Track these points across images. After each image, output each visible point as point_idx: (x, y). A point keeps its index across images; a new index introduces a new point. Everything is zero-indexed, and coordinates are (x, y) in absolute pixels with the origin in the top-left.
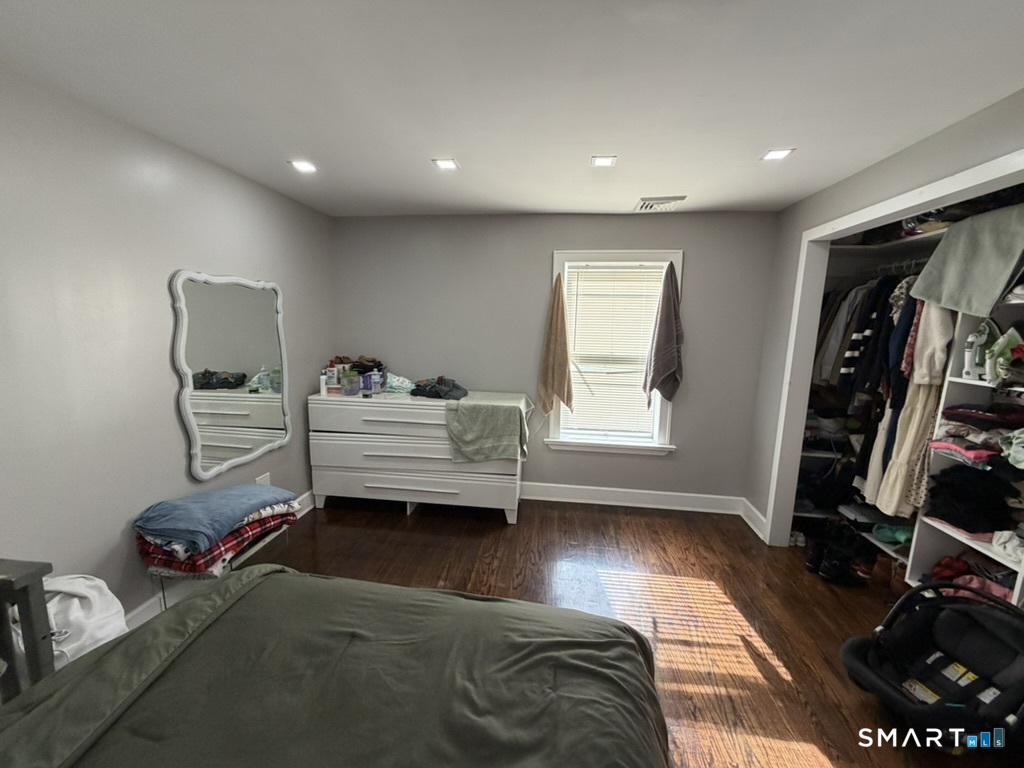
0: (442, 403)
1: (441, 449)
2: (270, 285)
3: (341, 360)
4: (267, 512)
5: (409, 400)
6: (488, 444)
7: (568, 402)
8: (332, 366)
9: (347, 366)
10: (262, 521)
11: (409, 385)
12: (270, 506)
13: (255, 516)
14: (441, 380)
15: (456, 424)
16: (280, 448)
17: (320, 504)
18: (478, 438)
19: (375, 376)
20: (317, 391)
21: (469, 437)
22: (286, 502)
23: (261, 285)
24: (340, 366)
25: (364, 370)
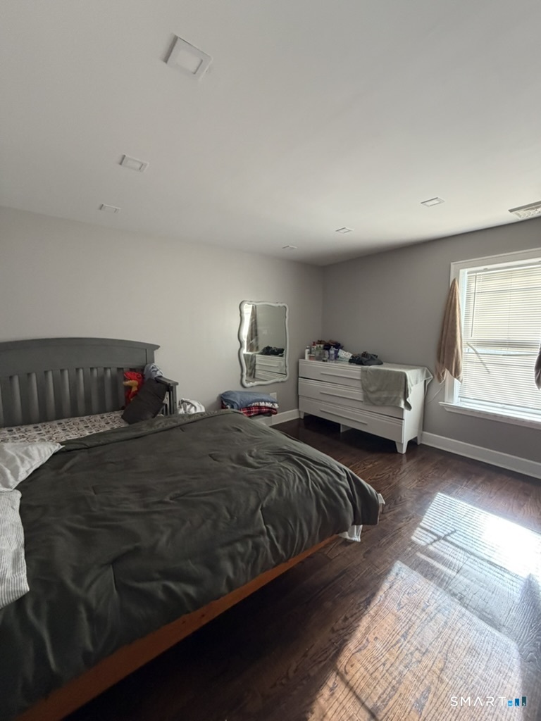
0: (360, 367)
1: (358, 394)
2: (281, 305)
3: (320, 342)
4: (262, 404)
5: (347, 365)
6: (385, 395)
7: (456, 373)
8: (314, 345)
9: (322, 346)
10: (260, 407)
11: (349, 356)
12: (265, 402)
13: (257, 404)
14: (365, 355)
15: (366, 380)
16: (282, 382)
17: (302, 417)
18: (378, 390)
19: (332, 352)
20: (304, 358)
21: (372, 389)
22: (272, 403)
23: (277, 305)
24: (318, 345)
25: (329, 347)
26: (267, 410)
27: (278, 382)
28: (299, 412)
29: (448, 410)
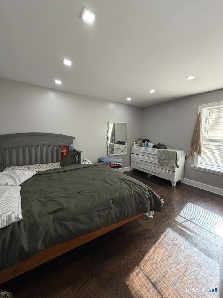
0: (157, 149)
1: (156, 161)
2: (125, 123)
3: (141, 139)
4: (116, 163)
5: (152, 148)
6: (167, 161)
7: (199, 153)
8: (138, 140)
9: (141, 141)
10: (115, 164)
11: (153, 145)
12: (117, 162)
13: (113, 163)
14: (159, 144)
15: (159, 155)
16: (124, 155)
17: (132, 170)
18: (164, 159)
19: (146, 143)
20: (134, 145)
21: (162, 159)
22: (119, 163)
23: (123, 123)
24: (140, 141)
25: (145, 141)
26: (117, 166)
27: (122, 155)
28: (131, 168)
29: (195, 169)
